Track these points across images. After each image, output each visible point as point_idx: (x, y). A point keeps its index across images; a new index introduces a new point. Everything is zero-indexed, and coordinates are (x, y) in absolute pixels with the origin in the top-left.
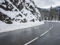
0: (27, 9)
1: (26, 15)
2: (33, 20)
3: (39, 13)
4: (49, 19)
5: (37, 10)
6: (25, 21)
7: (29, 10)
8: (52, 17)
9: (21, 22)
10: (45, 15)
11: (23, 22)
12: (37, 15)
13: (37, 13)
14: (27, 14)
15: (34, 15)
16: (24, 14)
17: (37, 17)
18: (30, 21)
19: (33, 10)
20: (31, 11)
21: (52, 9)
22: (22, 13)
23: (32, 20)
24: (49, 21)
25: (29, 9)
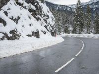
0: (20, 4)
1: (16, 20)
2: (36, 34)
4: (74, 31)
5: (45, 9)
6: (14, 35)
7: (25, 7)
8: (82, 26)
9: (2, 39)
10: (66, 21)
11: (9, 38)
12: (46, 21)
13: (45, 15)
14: (19, 18)
15: (38, 19)
16: (12, 18)
17: (46, 27)
18: (29, 36)
19: (35, 9)
20: (30, 10)
21: (80, 7)
22: (6, 13)
23: (33, 32)
24: (75, 35)
25: (26, 4)
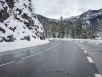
3: (40, 26)
7: (21, 21)
11: (6, 41)
13: (36, 26)
14: (15, 28)
16: (10, 28)
17: (36, 33)
